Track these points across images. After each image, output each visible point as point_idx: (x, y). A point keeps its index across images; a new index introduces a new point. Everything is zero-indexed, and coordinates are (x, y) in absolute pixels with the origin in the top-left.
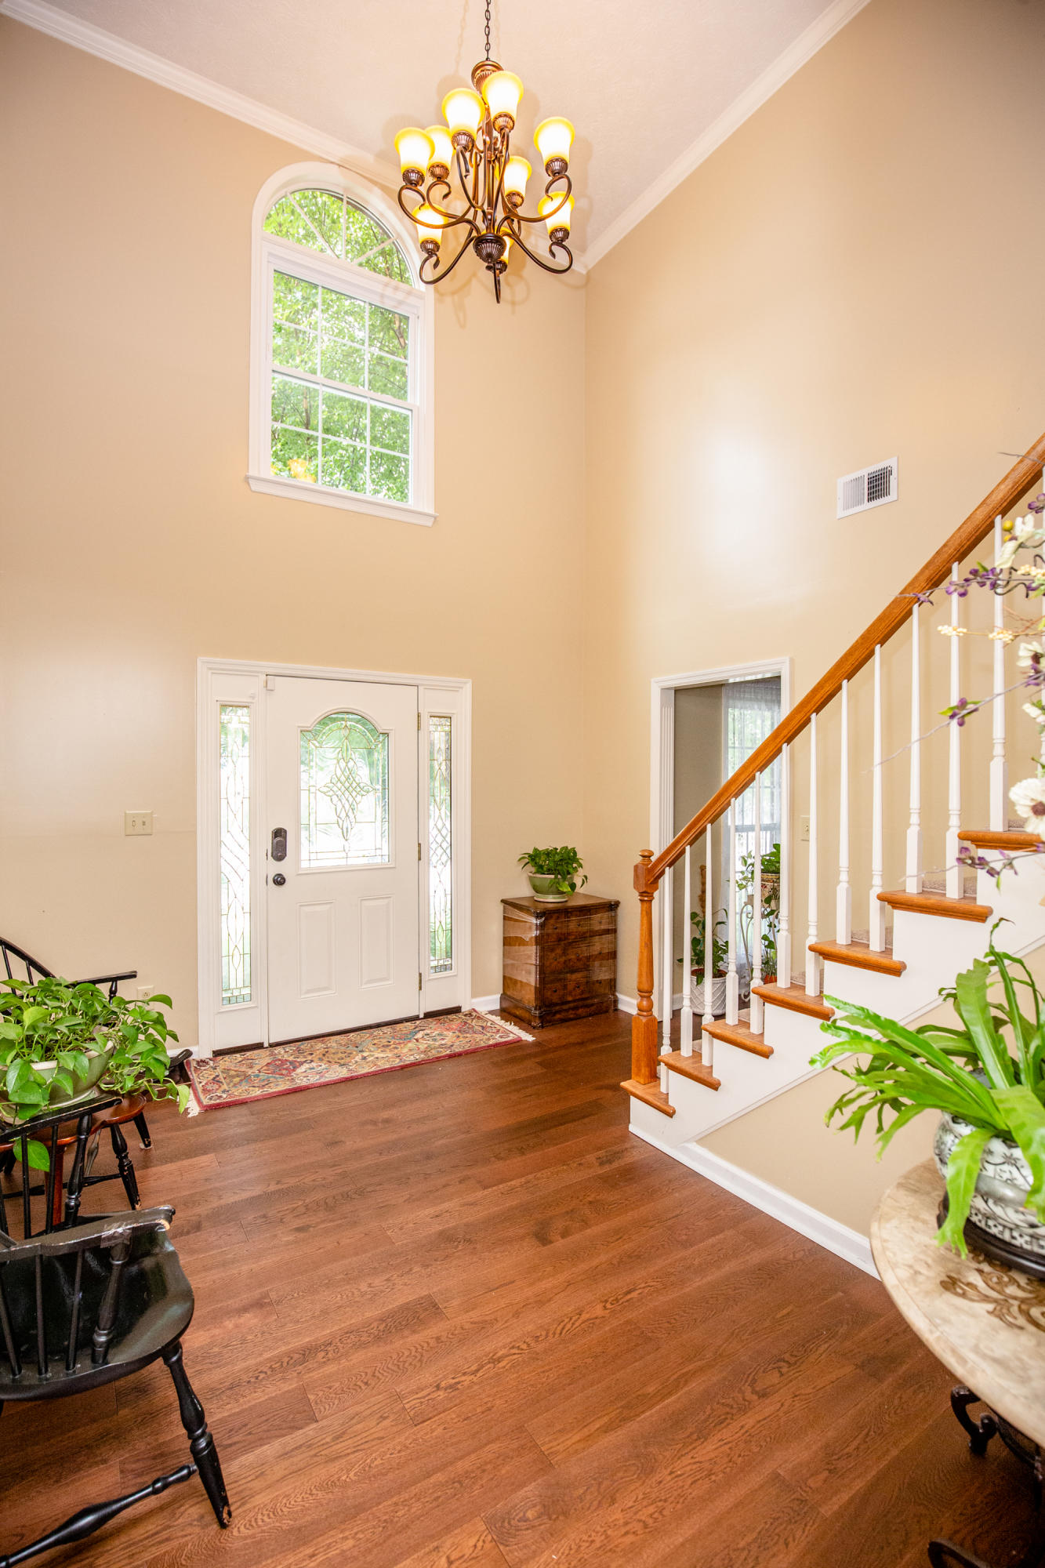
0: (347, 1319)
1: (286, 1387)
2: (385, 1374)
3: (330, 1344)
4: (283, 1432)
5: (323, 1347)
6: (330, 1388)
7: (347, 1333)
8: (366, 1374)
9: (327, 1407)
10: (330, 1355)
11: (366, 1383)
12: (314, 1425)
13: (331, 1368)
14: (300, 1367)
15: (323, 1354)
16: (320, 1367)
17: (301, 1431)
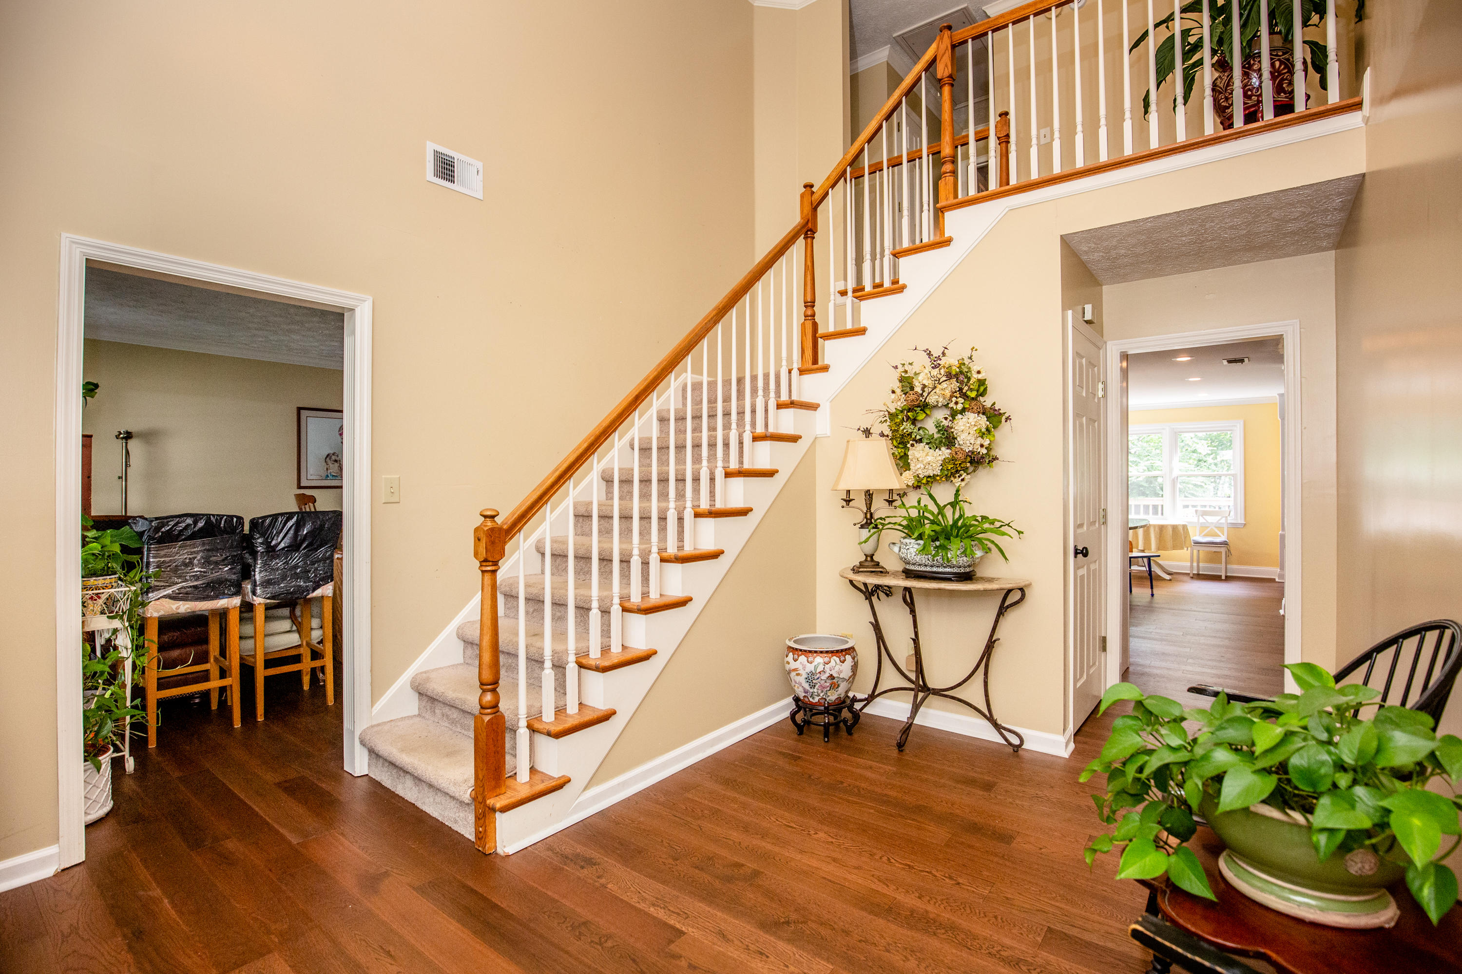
0: (957, 957)
1: (1052, 958)
2: (977, 911)
3: (990, 953)
4: (1077, 940)
5: (998, 956)
6: (1022, 934)
7: (970, 949)
8: (989, 921)
9: (1034, 928)
10: (999, 948)
11: (996, 917)
12: (1052, 926)
13: (1007, 941)
14: (1028, 959)
15: (1002, 953)
16: (1015, 948)
17: (1064, 931)
